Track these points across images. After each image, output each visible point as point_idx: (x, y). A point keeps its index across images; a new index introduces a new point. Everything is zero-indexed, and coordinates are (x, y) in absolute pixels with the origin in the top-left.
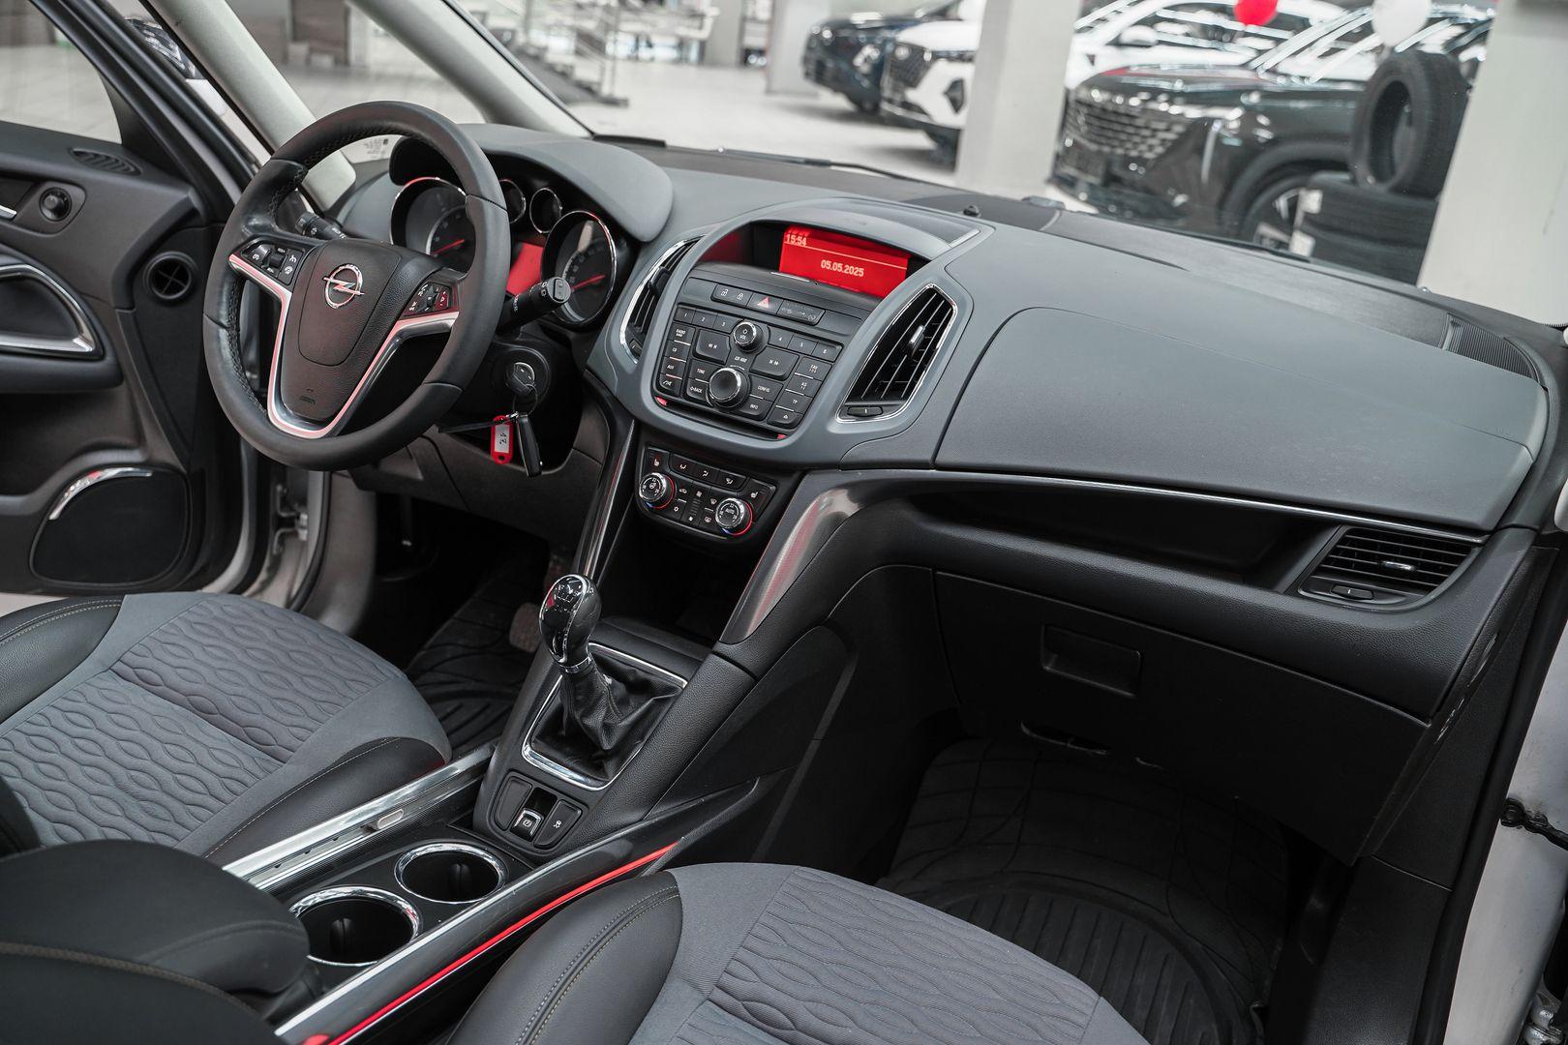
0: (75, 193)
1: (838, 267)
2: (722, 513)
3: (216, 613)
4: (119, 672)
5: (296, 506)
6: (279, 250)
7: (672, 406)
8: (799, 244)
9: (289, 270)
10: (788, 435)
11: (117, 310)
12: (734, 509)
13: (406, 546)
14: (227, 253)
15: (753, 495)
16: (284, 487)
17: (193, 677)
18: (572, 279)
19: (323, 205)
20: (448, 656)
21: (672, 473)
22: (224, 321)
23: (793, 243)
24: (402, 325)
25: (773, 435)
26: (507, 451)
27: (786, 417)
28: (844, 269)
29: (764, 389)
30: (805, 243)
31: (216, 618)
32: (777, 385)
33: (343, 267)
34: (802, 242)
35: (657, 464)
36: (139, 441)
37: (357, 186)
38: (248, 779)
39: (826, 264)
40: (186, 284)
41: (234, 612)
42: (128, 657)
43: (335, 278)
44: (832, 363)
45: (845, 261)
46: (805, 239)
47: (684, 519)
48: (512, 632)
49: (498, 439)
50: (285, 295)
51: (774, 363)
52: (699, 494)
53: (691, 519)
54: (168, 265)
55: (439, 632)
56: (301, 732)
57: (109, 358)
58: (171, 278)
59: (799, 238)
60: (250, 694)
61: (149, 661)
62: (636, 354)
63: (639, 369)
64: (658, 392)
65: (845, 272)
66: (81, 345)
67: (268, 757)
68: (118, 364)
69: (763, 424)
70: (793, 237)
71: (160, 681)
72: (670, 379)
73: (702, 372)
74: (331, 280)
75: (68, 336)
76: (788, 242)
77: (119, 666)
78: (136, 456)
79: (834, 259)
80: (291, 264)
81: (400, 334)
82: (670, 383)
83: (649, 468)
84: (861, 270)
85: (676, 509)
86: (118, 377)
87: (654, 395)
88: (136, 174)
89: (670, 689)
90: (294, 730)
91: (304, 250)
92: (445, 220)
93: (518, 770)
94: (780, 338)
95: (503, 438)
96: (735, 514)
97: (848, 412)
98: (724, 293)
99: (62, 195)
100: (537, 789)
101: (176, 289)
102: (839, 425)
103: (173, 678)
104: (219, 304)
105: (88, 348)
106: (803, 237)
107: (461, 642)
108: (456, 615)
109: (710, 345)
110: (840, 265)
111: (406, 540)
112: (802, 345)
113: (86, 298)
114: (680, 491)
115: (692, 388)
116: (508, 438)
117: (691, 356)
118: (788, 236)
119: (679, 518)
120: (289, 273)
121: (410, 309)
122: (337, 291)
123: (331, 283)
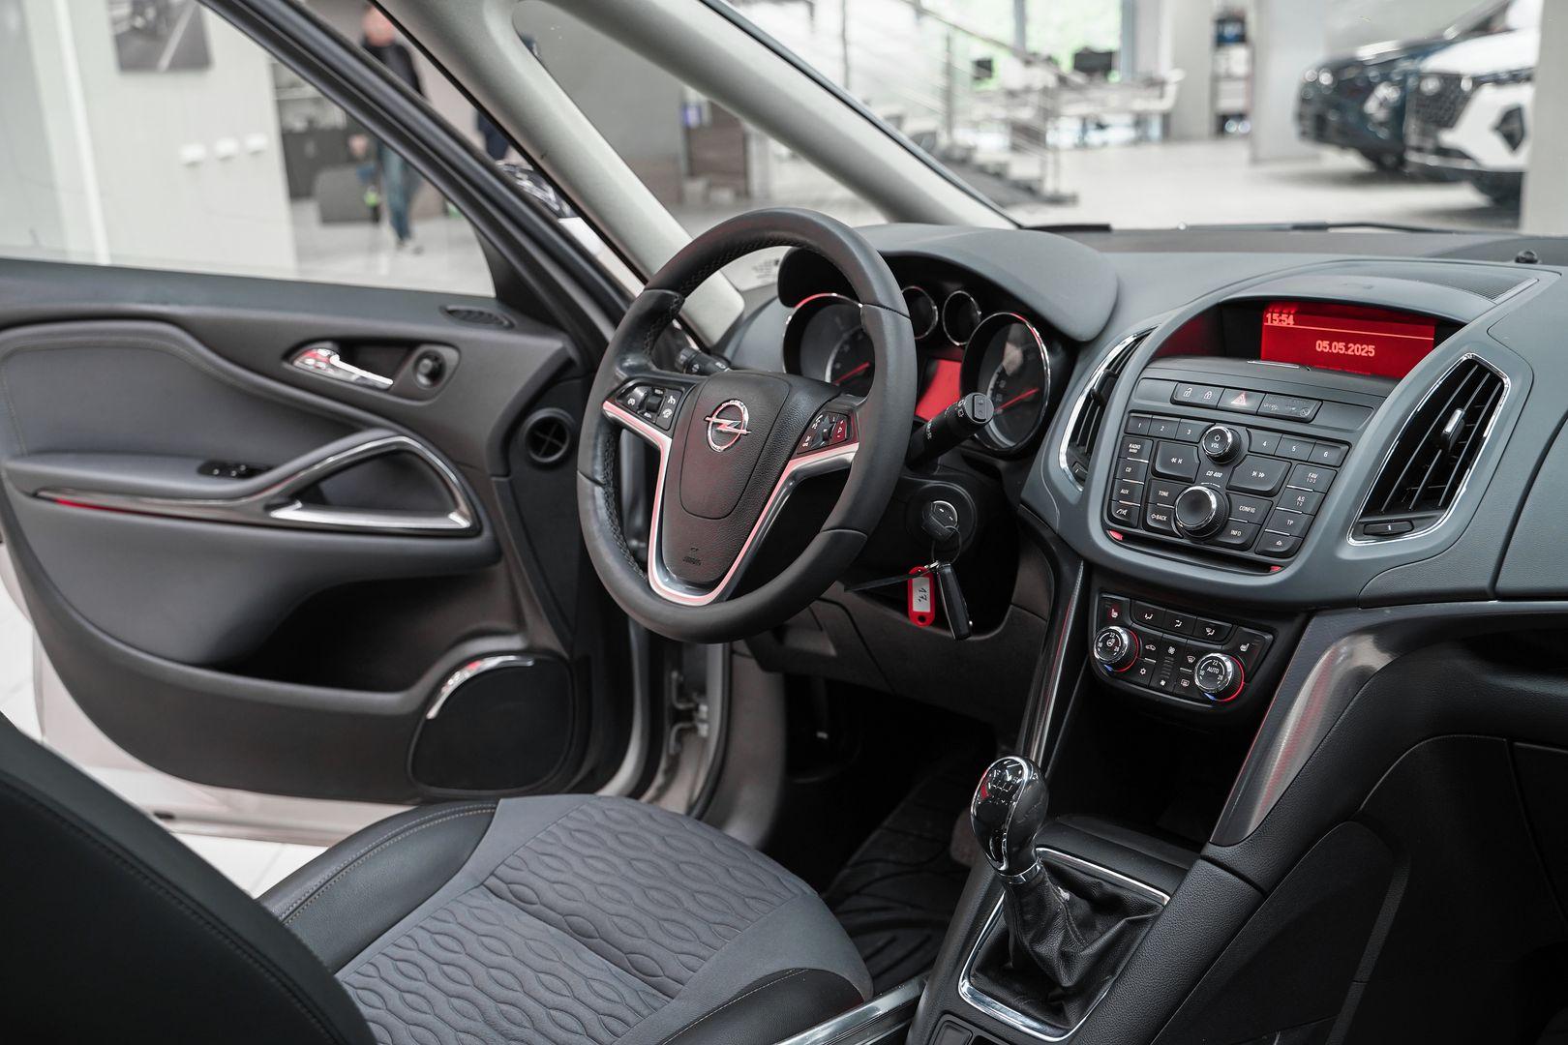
0: (449, 355)
1: (1339, 347)
2: (1202, 673)
3: (599, 818)
4: (492, 888)
5: (694, 696)
6: (657, 391)
7: (1129, 539)
8: (1284, 324)
9: (667, 413)
10: (1283, 567)
11: (494, 479)
12: (1219, 667)
13: (822, 739)
14: (602, 400)
15: (1244, 648)
16: (681, 673)
17: (571, 893)
18: (999, 397)
19: (708, 339)
20: (878, 875)
21: (1135, 626)
22: (599, 478)
23: (1275, 324)
24: (796, 465)
25: (1265, 568)
26: (928, 610)
27: (1279, 543)
28: (1347, 349)
29: (1247, 509)
30: (1292, 322)
31: (598, 825)
32: (1264, 503)
33: (727, 404)
34: (1288, 321)
35: (1115, 615)
36: (519, 626)
37: (746, 316)
38: (630, 1017)
39: (1322, 346)
40: (563, 442)
41: (620, 817)
42: (502, 871)
43: (717, 417)
44: (1337, 468)
45: (1348, 339)
46: (1291, 317)
47: (1153, 684)
48: (954, 845)
49: (916, 596)
50: (664, 443)
51: (1258, 475)
52: (1172, 650)
53: (1163, 683)
54: (545, 424)
55: (866, 844)
56: (692, 961)
57: (487, 534)
58: (548, 439)
59: (1284, 316)
60: (635, 914)
61: (523, 875)
62: (1080, 479)
63: (1085, 498)
64: (1111, 524)
65: (1350, 352)
66: (458, 520)
67: (654, 991)
68: (496, 541)
69: (1250, 555)
70: (1275, 316)
71: (534, 898)
72: (1124, 507)
73: (1165, 494)
74: (714, 419)
75: (443, 511)
76: (1269, 323)
77: (492, 882)
78: (516, 643)
79: (1332, 338)
80: (670, 406)
81: (793, 476)
82: (1124, 512)
83: (1106, 621)
84: (1371, 348)
85: (1143, 671)
86: (496, 554)
87: (1105, 528)
88: (511, 327)
89: (1149, 908)
90: (683, 958)
91: (683, 389)
92: (846, 343)
93: (953, 1013)
94: (1264, 442)
95: (923, 594)
96: (1221, 673)
97: (1363, 531)
98: (1186, 393)
99: (436, 358)
100: (979, 1038)
101: (555, 450)
102: (1354, 548)
103: (550, 896)
104: (594, 457)
105: (464, 524)
106: (1289, 314)
107: (892, 857)
108: (886, 823)
109: (1174, 460)
110: (1342, 345)
111: (821, 730)
112: (1294, 448)
113: (462, 467)
114: (1147, 647)
115: (1153, 516)
116: (928, 594)
117: (1150, 476)
118: (1269, 316)
119: (1146, 683)
120: (668, 417)
121: (804, 445)
122: (721, 432)
123: (714, 424)
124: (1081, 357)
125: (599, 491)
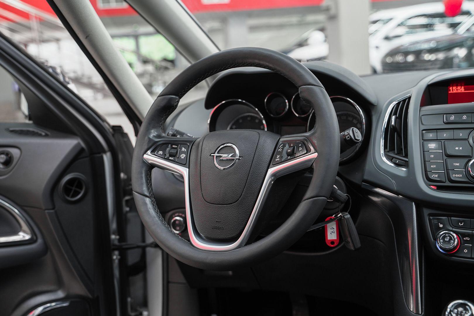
0: (15, 152)
6: (173, 146)
7: (440, 188)
8: (459, 91)
9: (183, 156)
11: (46, 211)
14: (142, 154)
21: (454, 229)
22: (148, 195)
23: (454, 92)
24: (271, 171)
26: (336, 238)
30: (463, 90)
33: (222, 146)
34: (461, 89)
35: (441, 226)
43: (218, 153)
46: (463, 87)
47: (473, 256)
49: (329, 231)
50: (184, 171)
54: (71, 182)
57: (40, 241)
58: (74, 188)
59: (458, 87)
62: (405, 164)
64: (430, 183)
66: (23, 236)
68: (45, 243)
70: (454, 88)
72: (436, 173)
73: (458, 164)
74: (216, 154)
75: (15, 233)
76: (451, 92)
78: (60, 294)
80: (183, 152)
81: (274, 175)
82: (437, 176)
85: (466, 251)
86: (46, 249)
87: (428, 186)
88: (46, 136)
91: (188, 144)
95: (332, 230)
98: (452, 118)
99: (7, 154)
101: (76, 193)
104: (142, 184)
105: (27, 237)
109: (457, 148)
113: (26, 208)
114: (465, 239)
115: (454, 175)
116: (335, 230)
117: (445, 157)
118: (451, 88)
119: (470, 256)
120: (183, 158)
121: (277, 160)
122: (222, 160)
123: (217, 157)
124: (373, 113)
125: (148, 200)
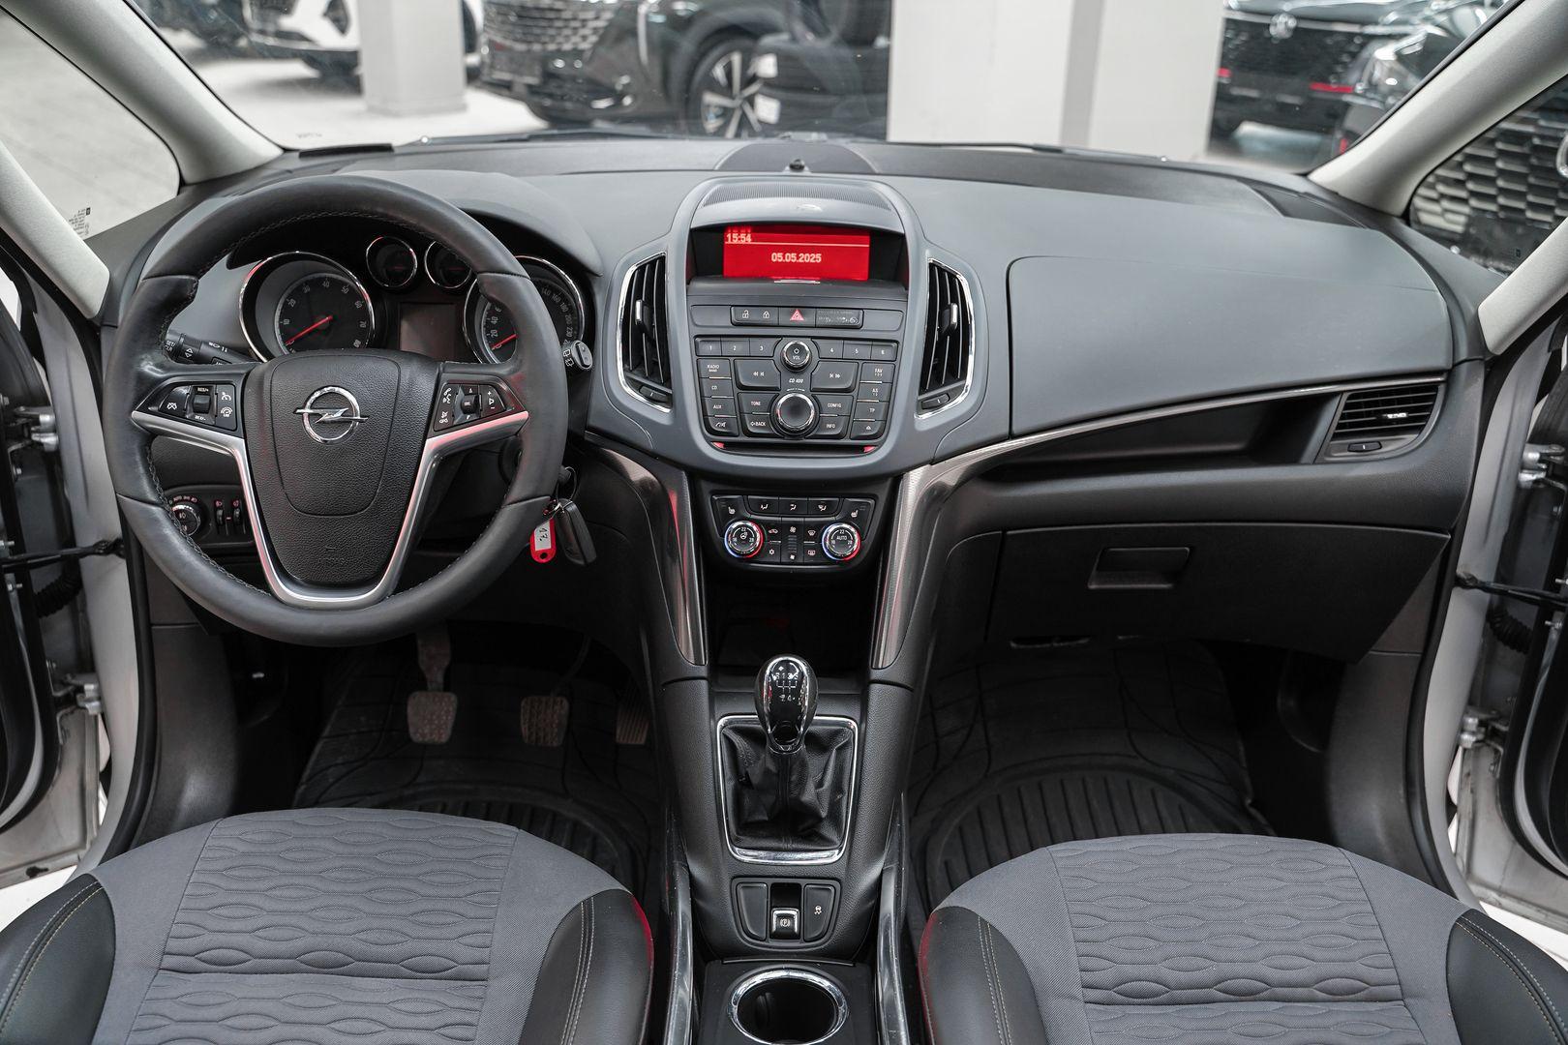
1: (791, 257)
2: (833, 542)
3: (242, 848)
4: (177, 968)
6: (199, 389)
7: (729, 447)
8: (743, 242)
9: (227, 412)
10: (878, 446)
12: (846, 534)
13: (259, 679)
14: (128, 410)
15: (854, 515)
17: (287, 933)
18: (494, 333)
20: (331, 780)
21: (753, 516)
22: (153, 498)
23: (735, 242)
24: (432, 443)
25: (858, 450)
26: (550, 547)
27: (868, 428)
28: (798, 258)
29: (834, 405)
30: (749, 240)
31: (244, 854)
32: (847, 398)
33: (320, 392)
34: (746, 239)
35: (732, 511)
38: (468, 1018)
39: (777, 257)
41: (266, 837)
42: (174, 945)
43: (311, 407)
44: (894, 361)
45: (798, 250)
46: (749, 235)
47: (783, 560)
48: (411, 730)
49: (538, 534)
50: (237, 448)
51: (836, 377)
52: (793, 530)
53: (792, 557)
55: (313, 758)
56: (479, 940)
59: (742, 236)
60: (376, 923)
61: (207, 939)
62: (669, 401)
63: (679, 416)
64: (713, 437)
65: (800, 260)
67: (460, 983)
69: (846, 441)
70: (735, 236)
71: (244, 956)
72: (722, 420)
73: (758, 403)
74: (307, 411)
76: (729, 242)
77: (169, 961)
79: (785, 250)
80: (226, 404)
81: (437, 454)
82: (723, 424)
83: (725, 520)
84: (819, 256)
85: (772, 552)
87: (709, 441)
89: (837, 733)
90: (468, 940)
91: (234, 382)
93: (746, 876)
94: (832, 349)
95: (543, 533)
96: (849, 538)
97: (925, 407)
98: (746, 315)
100: (774, 885)
102: (926, 420)
103: (260, 946)
104: (138, 478)
106: (747, 233)
107: (340, 760)
108: (326, 732)
109: (756, 374)
110: (793, 255)
111: (256, 672)
112: (857, 351)
114: (770, 532)
115: (752, 423)
116: (548, 533)
117: (737, 390)
118: (729, 236)
119: (778, 561)
120: (228, 416)
121: (442, 421)
122: (324, 422)
123: (310, 415)
124: (596, 290)
125: (156, 511)
